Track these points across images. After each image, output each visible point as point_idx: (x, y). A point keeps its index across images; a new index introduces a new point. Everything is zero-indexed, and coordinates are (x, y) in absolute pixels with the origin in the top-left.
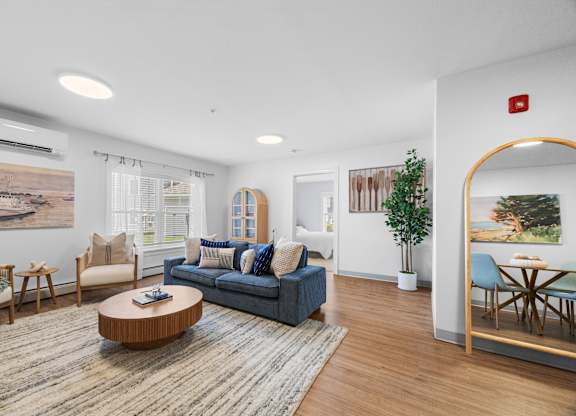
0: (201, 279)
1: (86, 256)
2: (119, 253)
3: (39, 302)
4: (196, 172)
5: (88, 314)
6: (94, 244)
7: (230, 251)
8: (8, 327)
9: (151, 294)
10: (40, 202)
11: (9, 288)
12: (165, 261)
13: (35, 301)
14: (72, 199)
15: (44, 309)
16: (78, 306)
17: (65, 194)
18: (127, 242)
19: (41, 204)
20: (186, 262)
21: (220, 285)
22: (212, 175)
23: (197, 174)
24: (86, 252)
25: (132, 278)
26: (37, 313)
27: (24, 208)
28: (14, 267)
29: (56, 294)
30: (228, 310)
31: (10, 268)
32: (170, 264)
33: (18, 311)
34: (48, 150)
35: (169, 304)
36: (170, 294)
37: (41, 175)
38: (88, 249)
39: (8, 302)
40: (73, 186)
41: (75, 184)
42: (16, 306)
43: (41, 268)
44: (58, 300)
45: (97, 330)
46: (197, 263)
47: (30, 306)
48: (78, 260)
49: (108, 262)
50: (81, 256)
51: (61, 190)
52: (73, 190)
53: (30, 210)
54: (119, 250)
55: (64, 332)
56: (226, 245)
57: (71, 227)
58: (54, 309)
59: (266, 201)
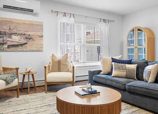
0: (114, 84)
1: (49, 66)
2: (64, 65)
3: (29, 88)
4: (104, 20)
5: (50, 98)
6: (52, 60)
7: (134, 67)
8: (17, 99)
9: (85, 89)
10: (29, 38)
11: (17, 79)
12: (89, 72)
13: (28, 88)
14: (42, 36)
15: (32, 92)
16: (46, 93)
17: (39, 34)
18: (68, 60)
19: (30, 39)
20: (102, 73)
21: (129, 89)
22: (114, 21)
23: (104, 21)
24: (49, 64)
25: (71, 80)
26: (28, 94)
27: (23, 41)
28: (19, 68)
29: (36, 85)
30: (137, 109)
31: (17, 69)
32: (92, 74)
33: (21, 92)
34: (32, 11)
35: (98, 97)
36: (98, 91)
37: (29, 24)
38: (50, 63)
39: (16, 86)
40: (43, 29)
41: (44, 29)
42: (20, 89)
43: (30, 71)
44: (37, 89)
45: (56, 107)
46: (110, 74)
47: (25, 90)
48: (45, 67)
49: (59, 70)
50: (47, 66)
51: (38, 32)
52: (42, 32)
53: (25, 42)
54: (65, 63)
55: (40, 106)
56: (130, 62)
57: (42, 51)
58: (35, 93)
59: (153, 35)
